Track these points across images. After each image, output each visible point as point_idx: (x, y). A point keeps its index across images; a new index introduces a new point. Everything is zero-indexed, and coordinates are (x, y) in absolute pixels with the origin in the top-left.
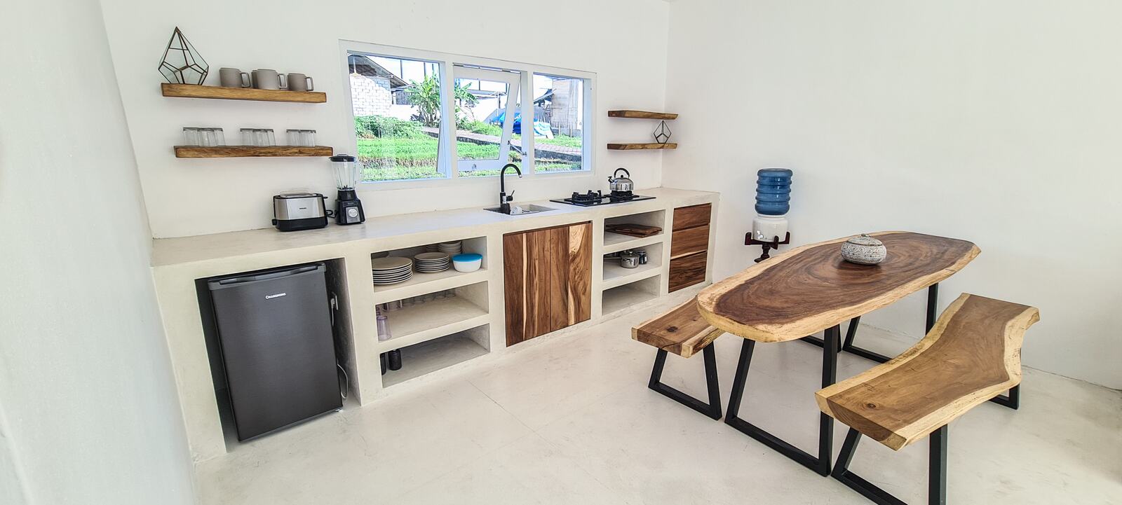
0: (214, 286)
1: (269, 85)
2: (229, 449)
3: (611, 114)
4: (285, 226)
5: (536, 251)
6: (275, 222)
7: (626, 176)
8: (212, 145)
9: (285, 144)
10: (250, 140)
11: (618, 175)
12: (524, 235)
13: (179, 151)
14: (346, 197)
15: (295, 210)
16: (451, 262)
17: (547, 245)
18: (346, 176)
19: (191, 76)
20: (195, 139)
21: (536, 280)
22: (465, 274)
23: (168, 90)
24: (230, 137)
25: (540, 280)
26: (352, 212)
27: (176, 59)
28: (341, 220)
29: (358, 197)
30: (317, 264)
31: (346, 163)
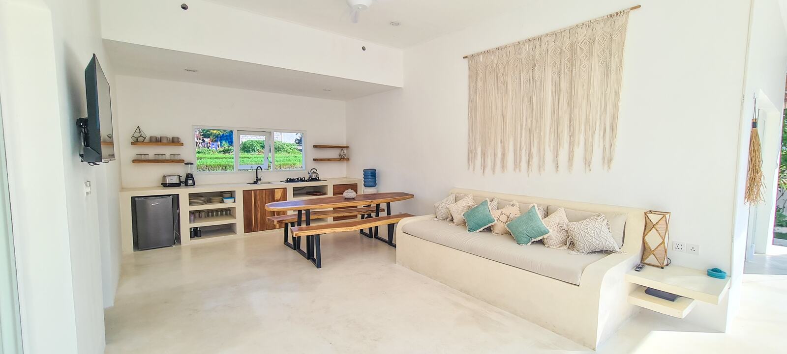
0: (136, 199)
1: (165, 141)
2: (134, 251)
3: (315, 146)
4: (165, 185)
5: (258, 197)
6: (162, 184)
7: (315, 171)
8: (144, 159)
9: (169, 159)
10: (157, 158)
11: (312, 171)
12: (253, 191)
13: (134, 161)
14: (189, 176)
15: (169, 181)
16: (223, 200)
17: (264, 196)
18: (189, 170)
19: (141, 139)
20: (139, 157)
21: (259, 209)
22: (228, 203)
23: (133, 143)
24: (151, 157)
25: (260, 208)
26: (190, 182)
27: (137, 135)
28: (186, 185)
29: (194, 177)
30: (170, 195)
31: (189, 165)
